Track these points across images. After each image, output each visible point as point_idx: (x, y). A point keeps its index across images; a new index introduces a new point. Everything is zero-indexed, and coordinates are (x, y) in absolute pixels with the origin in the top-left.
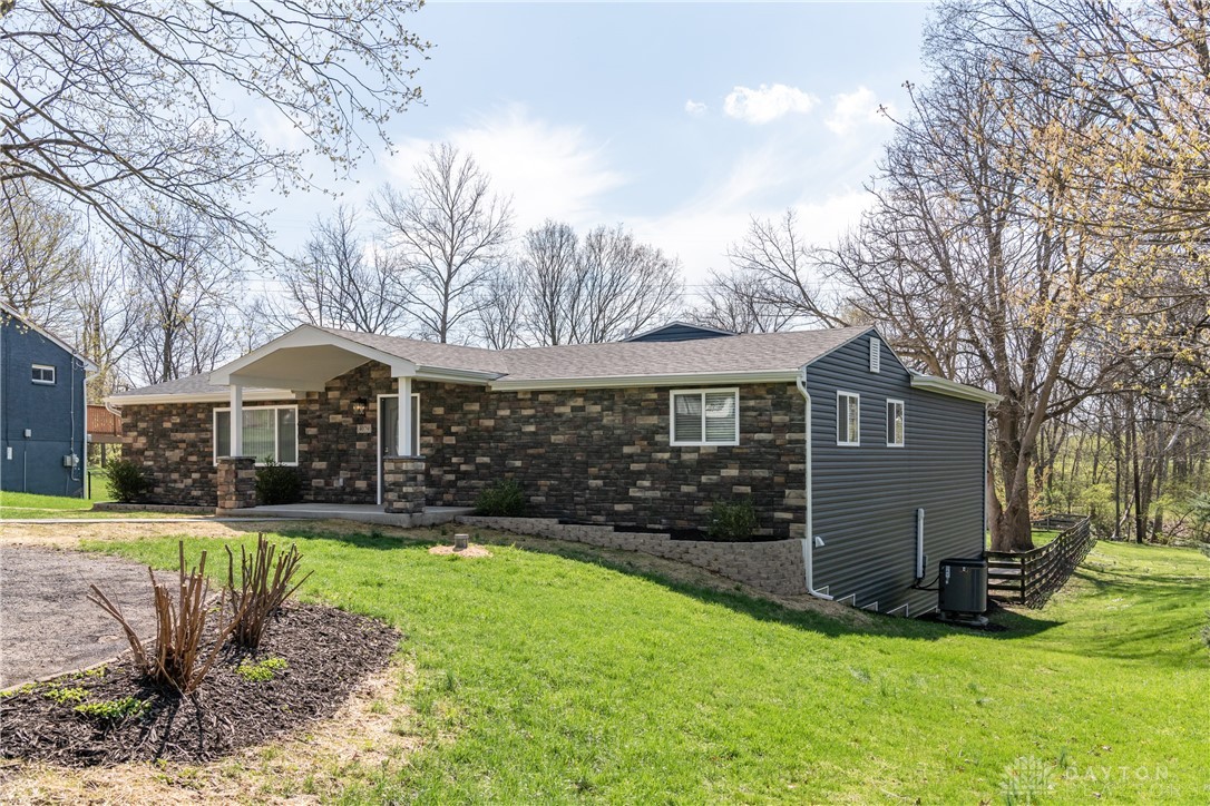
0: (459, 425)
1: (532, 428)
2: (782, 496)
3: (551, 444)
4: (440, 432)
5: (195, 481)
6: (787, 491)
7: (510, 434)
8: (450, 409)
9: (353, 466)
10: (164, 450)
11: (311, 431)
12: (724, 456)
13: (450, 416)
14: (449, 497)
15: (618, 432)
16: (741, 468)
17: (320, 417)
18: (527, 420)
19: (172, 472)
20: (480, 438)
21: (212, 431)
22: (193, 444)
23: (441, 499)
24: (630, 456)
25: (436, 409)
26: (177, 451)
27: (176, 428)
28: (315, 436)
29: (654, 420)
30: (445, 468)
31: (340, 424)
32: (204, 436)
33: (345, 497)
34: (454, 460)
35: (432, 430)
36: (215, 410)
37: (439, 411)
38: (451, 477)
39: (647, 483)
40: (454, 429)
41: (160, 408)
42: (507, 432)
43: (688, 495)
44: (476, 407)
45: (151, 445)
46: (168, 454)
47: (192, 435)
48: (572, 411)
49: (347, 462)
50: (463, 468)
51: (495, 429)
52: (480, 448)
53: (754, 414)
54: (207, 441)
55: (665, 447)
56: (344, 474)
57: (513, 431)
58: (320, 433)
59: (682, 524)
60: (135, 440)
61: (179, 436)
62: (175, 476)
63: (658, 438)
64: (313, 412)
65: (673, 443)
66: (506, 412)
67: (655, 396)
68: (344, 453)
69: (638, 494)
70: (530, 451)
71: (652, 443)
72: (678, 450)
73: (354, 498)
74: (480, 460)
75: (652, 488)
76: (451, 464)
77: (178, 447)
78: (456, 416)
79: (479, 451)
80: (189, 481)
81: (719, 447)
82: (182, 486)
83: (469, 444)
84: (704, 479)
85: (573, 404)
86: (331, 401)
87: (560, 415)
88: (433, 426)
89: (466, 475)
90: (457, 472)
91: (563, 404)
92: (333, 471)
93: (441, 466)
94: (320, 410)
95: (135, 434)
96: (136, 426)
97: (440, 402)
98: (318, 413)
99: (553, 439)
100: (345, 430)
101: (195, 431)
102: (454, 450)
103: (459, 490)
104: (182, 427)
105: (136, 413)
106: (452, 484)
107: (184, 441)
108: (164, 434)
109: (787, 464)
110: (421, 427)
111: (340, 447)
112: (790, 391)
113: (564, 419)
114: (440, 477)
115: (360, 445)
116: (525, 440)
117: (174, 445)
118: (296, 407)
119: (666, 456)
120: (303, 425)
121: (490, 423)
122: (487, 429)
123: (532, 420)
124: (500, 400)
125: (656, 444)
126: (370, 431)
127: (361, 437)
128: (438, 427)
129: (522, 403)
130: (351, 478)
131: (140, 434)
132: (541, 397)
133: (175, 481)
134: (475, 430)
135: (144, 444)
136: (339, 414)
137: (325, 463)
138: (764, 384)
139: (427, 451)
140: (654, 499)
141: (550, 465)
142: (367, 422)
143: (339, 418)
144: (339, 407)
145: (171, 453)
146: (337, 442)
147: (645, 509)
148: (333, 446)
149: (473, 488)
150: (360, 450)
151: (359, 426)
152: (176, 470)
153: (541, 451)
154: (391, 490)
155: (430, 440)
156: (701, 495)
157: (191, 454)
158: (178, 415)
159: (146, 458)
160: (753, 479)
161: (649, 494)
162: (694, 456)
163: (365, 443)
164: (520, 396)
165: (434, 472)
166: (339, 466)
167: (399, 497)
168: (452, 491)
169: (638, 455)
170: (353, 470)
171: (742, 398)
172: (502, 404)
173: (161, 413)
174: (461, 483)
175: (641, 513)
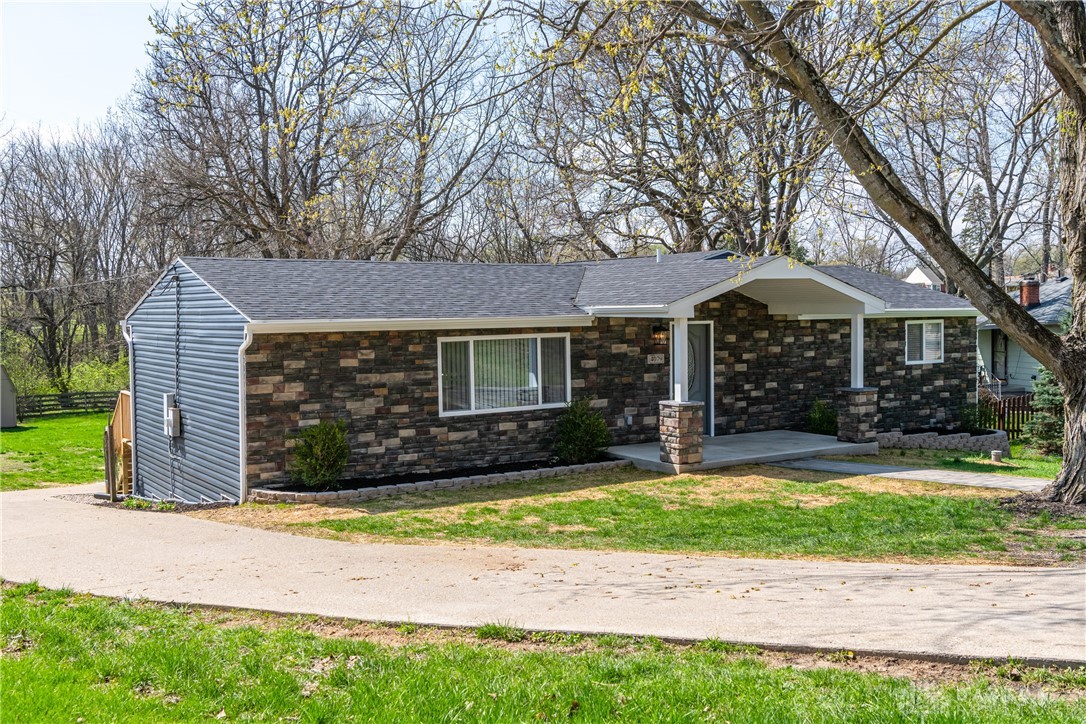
0: (751, 352)
1: (812, 354)
2: (965, 397)
3: (825, 367)
4: (732, 359)
5: (405, 441)
6: (968, 394)
7: (795, 359)
8: (742, 337)
9: (639, 400)
10: (343, 400)
11: (591, 364)
12: (936, 369)
13: (741, 344)
14: (740, 424)
15: (874, 355)
16: (946, 378)
17: (600, 347)
18: (808, 346)
19: (362, 431)
20: (769, 364)
21: (436, 369)
22: (402, 389)
23: (734, 427)
24: (881, 374)
25: (729, 336)
26: (371, 400)
27: (366, 367)
28: (594, 370)
29: (895, 344)
30: (738, 396)
31: (625, 354)
32: (421, 376)
33: (631, 436)
34: (747, 387)
35: (724, 358)
36: (441, 340)
37: (732, 338)
38: (743, 404)
39: (892, 396)
40: (745, 356)
41: (332, 338)
42: (793, 357)
43: (916, 402)
44: (765, 334)
45: (314, 395)
46: (350, 405)
47: (399, 376)
48: (842, 337)
49: (633, 397)
50: (754, 394)
51: (781, 355)
52: (771, 374)
53: (952, 339)
54: (429, 384)
55: (902, 366)
56: (629, 413)
57: (798, 357)
58: (600, 365)
59: (912, 425)
60: (278, 388)
61: (374, 378)
62: (370, 436)
63: (898, 359)
64: (591, 341)
65: (908, 363)
66: (790, 340)
67: (896, 325)
68: (630, 386)
69: (887, 405)
70: (811, 374)
71: (895, 363)
72: (910, 368)
73: (642, 437)
74: (769, 385)
75: (895, 399)
76: (743, 392)
77: (372, 395)
78: (747, 344)
79: (769, 377)
80: (395, 442)
81: (934, 364)
82: (381, 450)
83: (760, 370)
84: (925, 389)
85: (842, 331)
86: (613, 328)
87: (833, 341)
88: (725, 354)
89: (757, 401)
90: (748, 398)
91: (836, 332)
92: (616, 409)
93: (734, 393)
94: (601, 338)
95: (279, 378)
96: (281, 367)
97: (732, 329)
98: (598, 343)
99: (829, 362)
100: (631, 361)
101: (405, 370)
102: (746, 377)
103: (750, 416)
104: (382, 365)
105: (279, 346)
106: (744, 411)
107: (383, 385)
108: (346, 376)
109: (968, 374)
110: (715, 355)
111: (625, 380)
112: (970, 322)
113: (836, 344)
114: (732, 405)
115: (648, 377)
116: (808, 363)
117: (365, 392)
118: (567, 336)
119: (903, 373)
120: (577, 358)
121: (777, 349)
122: (775, 355)
123: (812, 346)
124: (786, 328)
125: (897, 363)
126: (663, 362)
127: (650, 369)
128: (730, 355)
129: (804, 331)
130: (638, 415)
131: (290, 378)
132: (819, 326)
133: (367, 445)
134: (765, 357)
135: (300, 394)
136: (623, 342)
137: (606, 400)
138: (957, 318)
139: (720, 380)
140: (895, 408)
141: (826, 386)
142: (657, 351)
143: (624, 348)
144: (624, 334)
145: (358, 404)
146: (621, 376)
147: (890, 416)
148: (616, 380)
149: (762, 413)
150: (648, 382)
151: (649, 357)
152: (368, 428)
153: (819, 373)
154: (864, 422)
155: (722, 367)
156: (924, 401)
157: (398, 403)
158: (372, 347)
159: (305, 415)
160: (951, 386)
161: (893, 404)
162: (919, 372)
163: (655, 375)
164: (802, 325)
165: (727, 400)
166: (623, 403)
167: (870, 427)
168: (745, 417)
169: (887, 373)
170: (642, 405)
171: (945, 327)
172: (788, 332)
173: (339, 346)
174: (752, 410)
175: (888, 420)
